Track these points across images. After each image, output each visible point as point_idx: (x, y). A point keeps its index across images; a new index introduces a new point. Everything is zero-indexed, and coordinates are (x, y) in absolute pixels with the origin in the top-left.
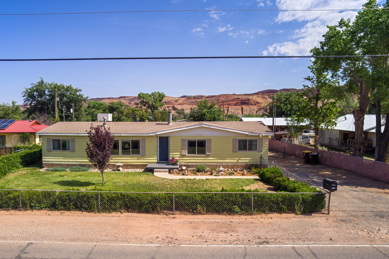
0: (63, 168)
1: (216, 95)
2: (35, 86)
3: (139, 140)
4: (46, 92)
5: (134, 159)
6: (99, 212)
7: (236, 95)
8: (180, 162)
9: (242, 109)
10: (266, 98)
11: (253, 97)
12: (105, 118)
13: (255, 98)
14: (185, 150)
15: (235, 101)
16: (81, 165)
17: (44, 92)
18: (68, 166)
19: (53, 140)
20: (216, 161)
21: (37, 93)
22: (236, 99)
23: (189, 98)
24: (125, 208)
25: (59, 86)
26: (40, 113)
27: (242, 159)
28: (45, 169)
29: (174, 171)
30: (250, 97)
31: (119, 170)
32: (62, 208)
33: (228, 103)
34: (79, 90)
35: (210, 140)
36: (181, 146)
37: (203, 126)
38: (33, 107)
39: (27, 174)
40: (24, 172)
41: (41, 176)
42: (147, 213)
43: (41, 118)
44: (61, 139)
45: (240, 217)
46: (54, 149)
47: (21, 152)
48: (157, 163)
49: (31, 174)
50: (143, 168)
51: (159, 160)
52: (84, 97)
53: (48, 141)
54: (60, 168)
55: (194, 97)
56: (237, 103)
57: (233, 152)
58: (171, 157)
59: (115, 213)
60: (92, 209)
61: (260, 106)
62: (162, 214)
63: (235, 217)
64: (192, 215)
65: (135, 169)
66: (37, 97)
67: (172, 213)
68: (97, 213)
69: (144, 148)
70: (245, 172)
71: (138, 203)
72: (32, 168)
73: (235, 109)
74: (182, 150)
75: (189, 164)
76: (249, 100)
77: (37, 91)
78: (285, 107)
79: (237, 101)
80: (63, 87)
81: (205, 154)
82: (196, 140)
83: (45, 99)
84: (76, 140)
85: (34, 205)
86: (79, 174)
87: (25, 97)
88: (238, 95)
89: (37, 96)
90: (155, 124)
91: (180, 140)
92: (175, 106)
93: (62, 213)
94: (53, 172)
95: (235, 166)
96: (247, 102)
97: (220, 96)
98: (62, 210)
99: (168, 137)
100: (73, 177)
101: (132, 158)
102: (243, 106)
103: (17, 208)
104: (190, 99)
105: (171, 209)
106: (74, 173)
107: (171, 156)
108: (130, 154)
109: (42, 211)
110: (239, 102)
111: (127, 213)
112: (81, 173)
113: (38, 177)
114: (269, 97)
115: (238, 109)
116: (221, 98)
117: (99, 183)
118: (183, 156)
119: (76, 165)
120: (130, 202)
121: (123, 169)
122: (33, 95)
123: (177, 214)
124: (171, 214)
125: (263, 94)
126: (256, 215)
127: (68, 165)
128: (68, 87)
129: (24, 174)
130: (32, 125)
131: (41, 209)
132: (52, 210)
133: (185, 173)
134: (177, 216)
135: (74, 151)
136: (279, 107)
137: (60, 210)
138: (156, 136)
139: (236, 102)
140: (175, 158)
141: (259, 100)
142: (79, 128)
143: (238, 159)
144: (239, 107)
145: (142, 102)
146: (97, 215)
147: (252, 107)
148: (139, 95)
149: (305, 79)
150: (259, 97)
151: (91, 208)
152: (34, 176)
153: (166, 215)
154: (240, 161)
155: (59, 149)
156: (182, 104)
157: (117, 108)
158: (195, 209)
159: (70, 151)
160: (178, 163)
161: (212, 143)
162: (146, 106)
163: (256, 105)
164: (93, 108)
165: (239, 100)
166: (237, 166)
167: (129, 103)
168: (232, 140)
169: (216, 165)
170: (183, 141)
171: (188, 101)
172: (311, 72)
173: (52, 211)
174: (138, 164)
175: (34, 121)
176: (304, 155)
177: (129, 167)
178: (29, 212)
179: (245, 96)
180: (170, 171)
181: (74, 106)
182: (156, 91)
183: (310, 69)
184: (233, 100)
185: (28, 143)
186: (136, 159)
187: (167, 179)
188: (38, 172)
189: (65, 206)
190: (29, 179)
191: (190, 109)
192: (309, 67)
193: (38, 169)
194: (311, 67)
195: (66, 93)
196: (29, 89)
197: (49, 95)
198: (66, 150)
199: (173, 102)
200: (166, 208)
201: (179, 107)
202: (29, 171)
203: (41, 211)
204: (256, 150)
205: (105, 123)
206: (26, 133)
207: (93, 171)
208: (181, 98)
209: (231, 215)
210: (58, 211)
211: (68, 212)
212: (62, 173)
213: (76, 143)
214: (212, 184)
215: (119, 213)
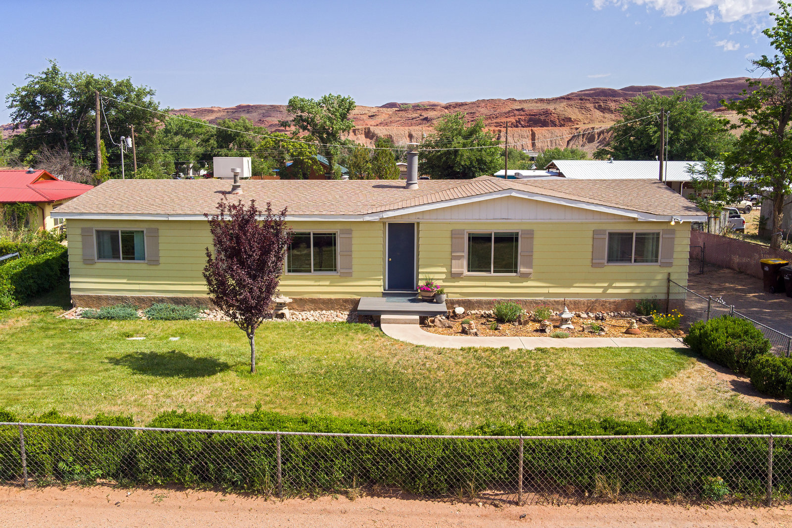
0: (129, 310)
1: (469, 101)
2: (37, 80)
3: (335, 234)
4: (66, 96)
5: (321, 283)
6: (277, 495)
7: (515, 100)
8: (447, 293)
9: (533, 135)
10: (588, 110)
11: (557, 106)
12: (238, 170)
13: (562, 109)
14: (460, 261)
15: (515, 115)
16: (177, 301)
17: (60, 95)
18: (141, 302)
19: (98, 232)
20: (545, 291)
21: (44, 99)
22: (516, 112)
23: (402, 108)
24: (361, 484)
25: (96, 81)
26: (52, 148)
27: (618, 284)
28: (80, 310)
29: (436, 320)
30: (551, 107)
31: (282, 316)
32: (159, 482)
33: (498, 120)
34: (149, 93)
35: (530, 234)
36: (448, 248)
37: (514, 194)
38: (34, 135)
39: (30, 330)
40: (23, 322)
41: (71, 337)
42: (432, 497)
43: (54, 160)
44: (120, 228)
45: (731, 514)
46: (101, 256)
47: (13, 263)
48: (384, 295)
49: (42, 328)
50: (345, 310)
51: (387, 288)
52: (159, 109)
53: (85, 233)
54: (118, 310)
55: (416, 107)
56: (519, 122)
57: (594, 265)
58: (422, 279)
59: (330, 497)
60: (257, 486)
61: (577, 129)
62: (481, 504)
63: (714, 511)
64: (576, 504)
65: (324, 312)
66: (43, 108)
67: (511, 497)
68: (273, 498)
69: (349, 254)
70: (635, 324)
71: (403, 469)
72: (43, 308)
73: (516, 135)
74: (452, 259)
75: (470, 298)
76: (547, 113)
77: (41, 92)
78: (657, 135)
79: (520, 117)
80: (109, 84)
81: (516, 272)
82: (491, 234)
83: (64, 114)
84: (161, 232)
85: (67, 468)
86: (174, 327)
87: (14, 110)
88: (521, 102)
89: (42, 105)
90: (370, 188)
91: (449, 234)
92: (372, 128)
93: (160, 498)
94: (102, 323)
95: (597, 305)
96: (542, 118)
97: (477, 104)
98: (155, 485)
99: (413, 224)
100: (161, 339)
101: (316, 281)
102: (535, 129)
103: (13, 477)
104: (405, 110)
105: (507, 485)
106: (160, 324)
107: (421, 276)
108: (310, 271)
109: (94, 491)
110: (523, 118)
111: (369, 498)
112: (180, 324)
113: (61, 338)
114: (595, 108)
115: (523, 137)
116: (479, 109)
117: (240, 362)
118: (454, 276)
119: (162, 300)
120: (378, 463)
121: (292, 311)
122: (34, 102)
123: (529, 502)
124: (510, 502)
125: (581, 99)
126: (779, 504)
127: (141, 300)
128: (121, 85)
129: (23, 330)
130: (35, 182)
131: (90, 482)
132: (125, 487)
133: (470, 328)
134: (531, 509)
135: (155, 262)
136: (642, 134)
137: (151, 487)
138: (383, 221)
139: (517, 118)
140: (436, 283)
141: (573, 113)
142: (166, 198)
143: (606, 285)
144: (527, 131)
145: (299, 121)
146: (274, 506)
147: (557, 131)
148: (290, 102)
149: (755, 63)
150: (571, 106)
151: (252, 484)
152: (52, 337)
153: (496, 506)
154: (610, 291)
155: (115, 256)
156: (386, 124)
157: (237, 134)
158: (587, 488)
159: (146, 262)
160: (444, 297)
161: (536, 242)
162: (308, 130)
163: (563, 125)
164: (176, 134)
165: (523, 113)
166: (603, 304)
167: (260, 120)
168: (591, 234)
169: (544, 303)
170: (455, 235)
171: (401, 117)
172: (772, 44)
173: (125, 491)
174: (333, 297)
175: (38, 173)
176: (767, 269)
177: (307, 307)
178: (53, 492)
179: (539, 105)
180: (424, 320)
181: (135, 131)
182: (332, 94)
183: (770, 36)
184: (508, 114)
185: (27, 229)
186: (327, 283)
187: (428, 349)
188: (60, 322)
189: (166, 473)
190: (39, 346)
191: (407, 135)
192: (766, 32)
193: (59, 310)
194: (772, 32)
195: (116, 98)
196: (23, 89)
197: (72, 105)
198: (133, 259)
199: (365, 117)
200: (491, 481)
201: (381, 132)
202: (36, 317)
203: (91, 490)
204: (657, 261)
205: (237, 184)
206: (20, 202)
207: (211, 316)
208: (385, 109)
209: (699, 505)
210: (145, 489)
211: (178, 493)
212: (128, 326)
213: (161, 240)
214: (563, 370)
215: (342, 498)
